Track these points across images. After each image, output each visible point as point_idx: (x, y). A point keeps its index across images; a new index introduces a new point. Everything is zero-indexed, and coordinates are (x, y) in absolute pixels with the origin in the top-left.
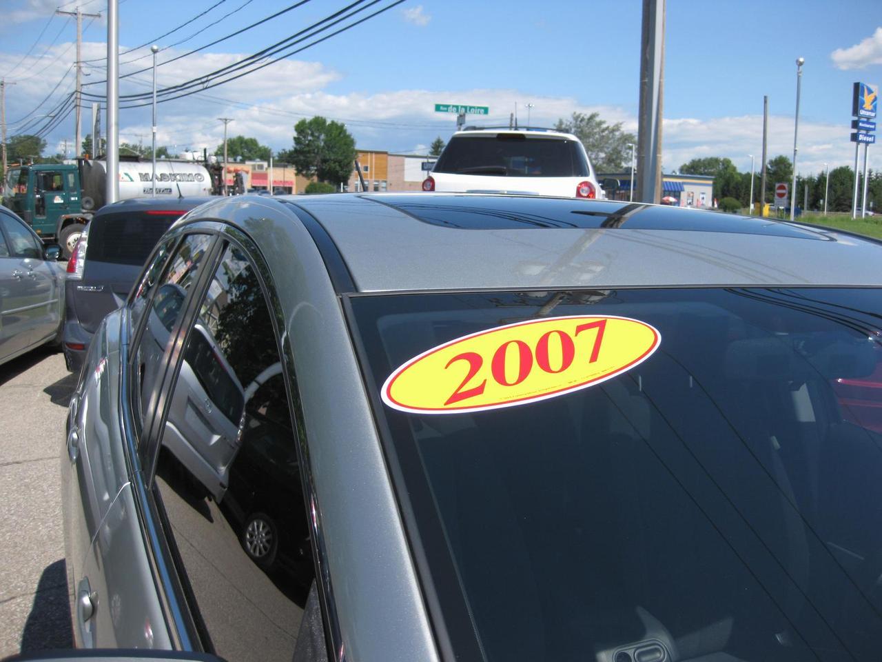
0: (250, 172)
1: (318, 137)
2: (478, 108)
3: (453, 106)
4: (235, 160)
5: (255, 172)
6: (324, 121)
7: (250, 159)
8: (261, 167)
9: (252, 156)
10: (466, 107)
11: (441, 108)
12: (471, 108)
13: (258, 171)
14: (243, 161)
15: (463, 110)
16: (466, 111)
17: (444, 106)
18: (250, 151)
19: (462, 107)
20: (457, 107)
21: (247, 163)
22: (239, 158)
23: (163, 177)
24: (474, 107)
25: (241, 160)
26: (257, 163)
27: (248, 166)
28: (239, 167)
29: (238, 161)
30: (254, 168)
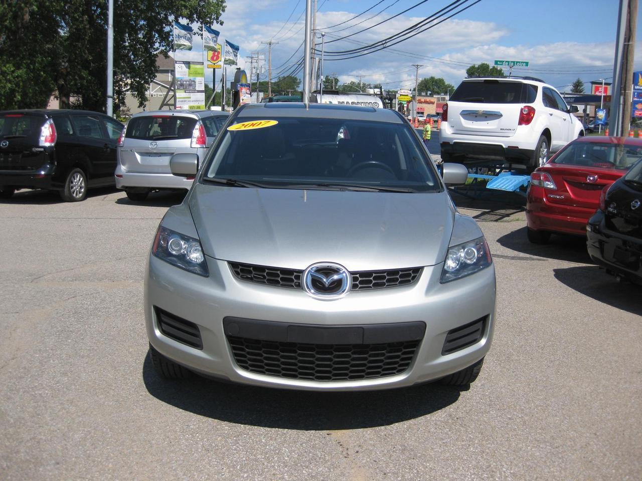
0: (436, 103)
2: (522, 62)
3: (506, 62)
4: (426, 94)
5: (439, 102)
7: (439, 94)
8: (444, 99)
9: (440, 92)
10: (514, 62)
11: (498, 63)
12: (517, 62)
13: (441, 102)
14: (431, 95)
15: (512, 63)
16: (514, 65)
17: (500, 61)
18: (439, 88)
19: (511, 62)
20: (508, 62)
21: (434, 96)
22: (429, 93)
24: (519, 62)
26: (442, 96)
27: (435, 98)
28: (428, 99)
29: (428, 94)
30: (438, 99)
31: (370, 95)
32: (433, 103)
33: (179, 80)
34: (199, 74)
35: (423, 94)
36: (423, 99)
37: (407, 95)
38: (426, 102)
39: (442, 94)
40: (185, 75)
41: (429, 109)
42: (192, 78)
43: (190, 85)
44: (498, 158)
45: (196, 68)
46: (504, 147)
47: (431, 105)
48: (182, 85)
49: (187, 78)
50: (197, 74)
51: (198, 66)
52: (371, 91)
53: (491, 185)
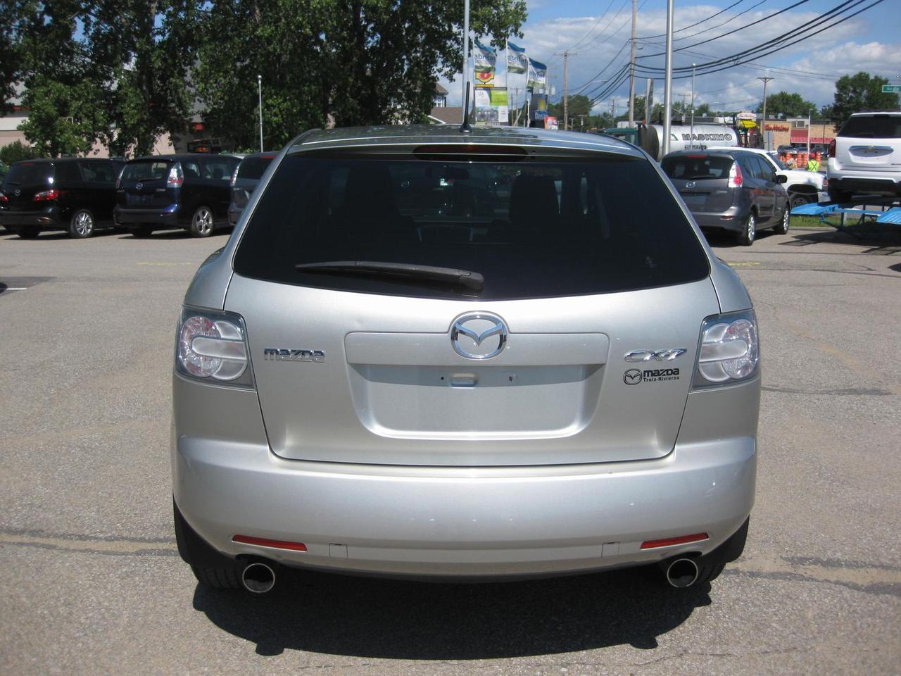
0: (790, 129)
1: (860, 94)
4: (776, 117)
5: (794, 129)
6: (867, 76)
7: (792, 116)
8: (801, 124)
9: (795, 112)
13: (798, 128)
14: (784, 119)
18: (793, 107)
21: (788, 120)
22: (780, 115)
23: (701, 137)
25: (781, 117)
26: (799, 120)
27: (789, 123)
28: (779, 124)
29: (779, 118)
30: (794, 125)
31: (720, 125)
32: (786, 130)
33: (480, 109)
34: (502, 102)
35: (771, 117)
36: (772, 125)
37: (750, 120)
38: (776, 129)
39: (800, 117)
40: (487, 104)
41: (780, 138)
42: (494, 107)
43: (492, 116)
44: (888, 193)
45: (500, 95)
46: (895, 182)
47: (784, 132)
48: (483, 116)
49: (488, 106)
50: (500, 102)
51: (501, 93)
52: (721, 120)
53: (882, 219)
